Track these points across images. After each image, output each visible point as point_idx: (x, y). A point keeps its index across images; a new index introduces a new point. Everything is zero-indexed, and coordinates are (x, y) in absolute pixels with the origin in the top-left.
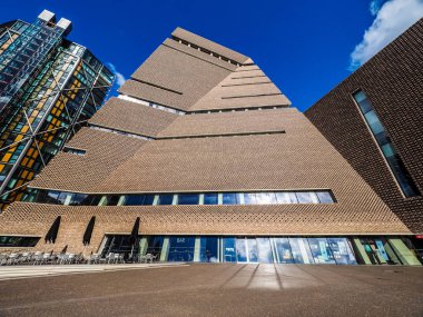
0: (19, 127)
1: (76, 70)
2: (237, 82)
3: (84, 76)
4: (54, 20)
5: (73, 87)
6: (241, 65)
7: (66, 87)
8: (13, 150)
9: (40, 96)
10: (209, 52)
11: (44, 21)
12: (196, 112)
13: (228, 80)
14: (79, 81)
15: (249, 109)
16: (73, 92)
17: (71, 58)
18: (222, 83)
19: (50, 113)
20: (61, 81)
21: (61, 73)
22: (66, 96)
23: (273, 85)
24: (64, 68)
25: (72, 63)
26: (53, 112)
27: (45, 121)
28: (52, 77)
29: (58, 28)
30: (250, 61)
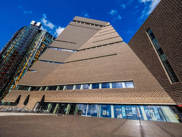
0: (25, 63)
1: (43, 40)
2: (101, 34)
3: (46, 42)
4: (35, 23)
5: (42, 47)
6: (104, 26)
7: (40, 47)
8: (22, 72)
9: (31, 51)
10: (89, 24)
11: (32, 25)
12: (81, 50)
13: (97, 34)
14: (44, 44)
15: (103, 45)
16: (42, 48)
17: (41, 36)
18: (94, 36)
19: (34, 57)
20: (38, 45)
21: (38, 42)
22: (40, 50)
23: (116, 33)
24: (39, 40)
25: (42, 38)
26: (36, 57)
27: (33, 60)
28: (35, 44)
29: (37, 26)
30: (109, 24)
